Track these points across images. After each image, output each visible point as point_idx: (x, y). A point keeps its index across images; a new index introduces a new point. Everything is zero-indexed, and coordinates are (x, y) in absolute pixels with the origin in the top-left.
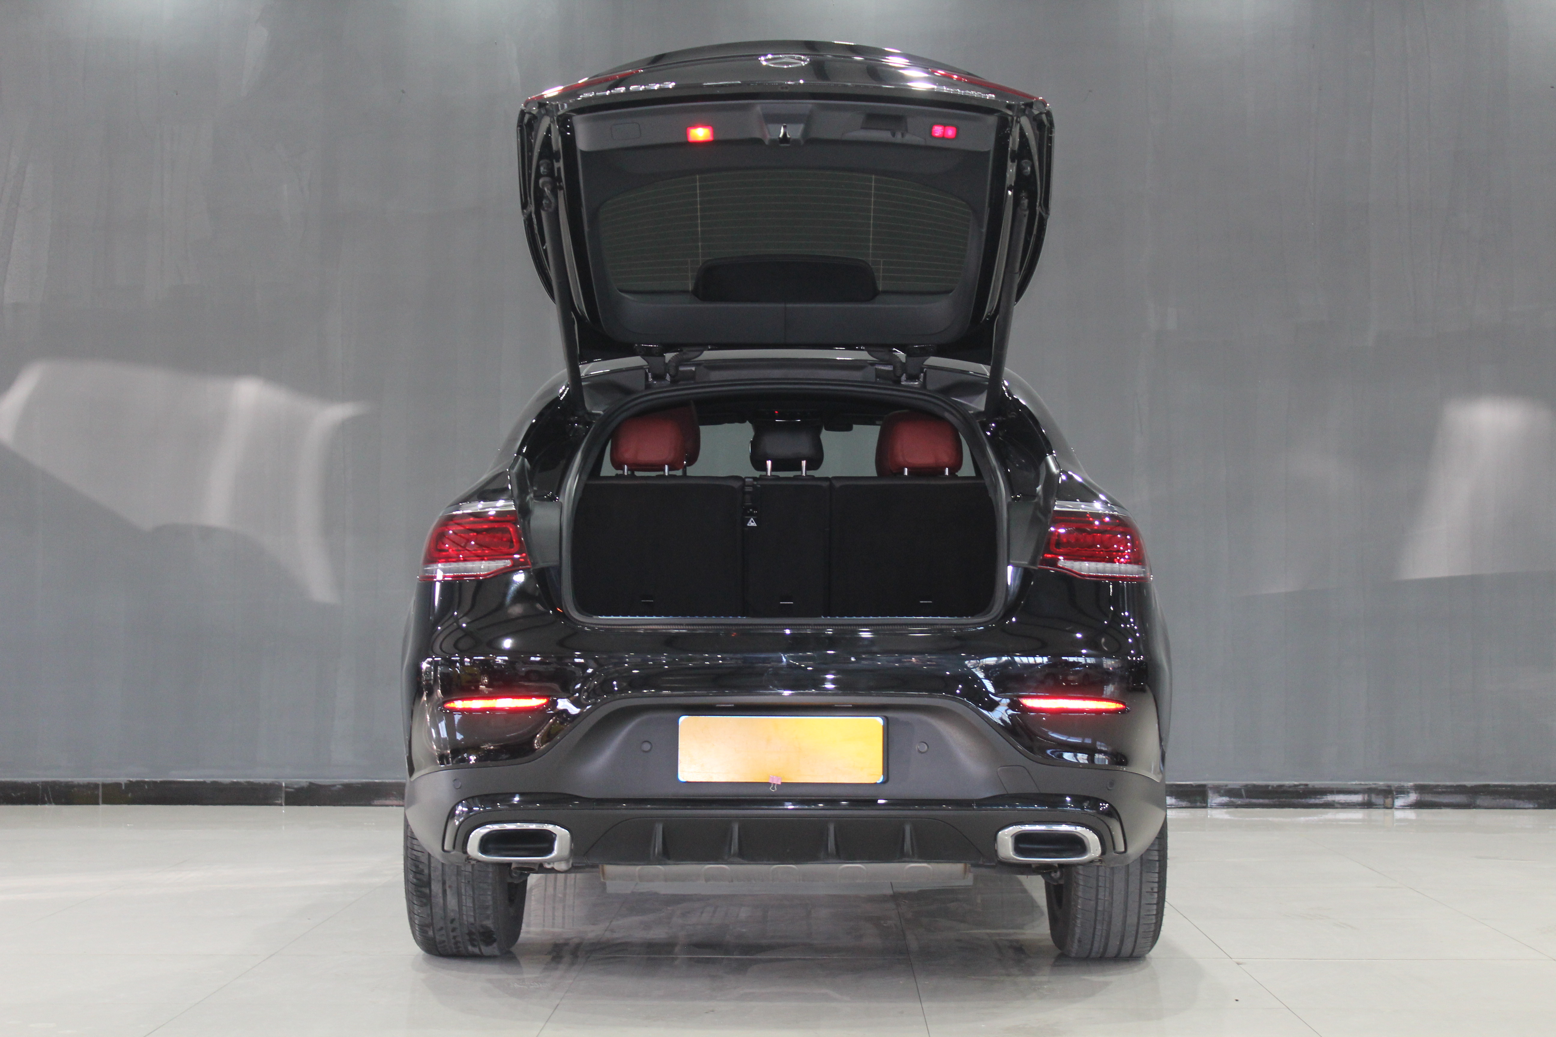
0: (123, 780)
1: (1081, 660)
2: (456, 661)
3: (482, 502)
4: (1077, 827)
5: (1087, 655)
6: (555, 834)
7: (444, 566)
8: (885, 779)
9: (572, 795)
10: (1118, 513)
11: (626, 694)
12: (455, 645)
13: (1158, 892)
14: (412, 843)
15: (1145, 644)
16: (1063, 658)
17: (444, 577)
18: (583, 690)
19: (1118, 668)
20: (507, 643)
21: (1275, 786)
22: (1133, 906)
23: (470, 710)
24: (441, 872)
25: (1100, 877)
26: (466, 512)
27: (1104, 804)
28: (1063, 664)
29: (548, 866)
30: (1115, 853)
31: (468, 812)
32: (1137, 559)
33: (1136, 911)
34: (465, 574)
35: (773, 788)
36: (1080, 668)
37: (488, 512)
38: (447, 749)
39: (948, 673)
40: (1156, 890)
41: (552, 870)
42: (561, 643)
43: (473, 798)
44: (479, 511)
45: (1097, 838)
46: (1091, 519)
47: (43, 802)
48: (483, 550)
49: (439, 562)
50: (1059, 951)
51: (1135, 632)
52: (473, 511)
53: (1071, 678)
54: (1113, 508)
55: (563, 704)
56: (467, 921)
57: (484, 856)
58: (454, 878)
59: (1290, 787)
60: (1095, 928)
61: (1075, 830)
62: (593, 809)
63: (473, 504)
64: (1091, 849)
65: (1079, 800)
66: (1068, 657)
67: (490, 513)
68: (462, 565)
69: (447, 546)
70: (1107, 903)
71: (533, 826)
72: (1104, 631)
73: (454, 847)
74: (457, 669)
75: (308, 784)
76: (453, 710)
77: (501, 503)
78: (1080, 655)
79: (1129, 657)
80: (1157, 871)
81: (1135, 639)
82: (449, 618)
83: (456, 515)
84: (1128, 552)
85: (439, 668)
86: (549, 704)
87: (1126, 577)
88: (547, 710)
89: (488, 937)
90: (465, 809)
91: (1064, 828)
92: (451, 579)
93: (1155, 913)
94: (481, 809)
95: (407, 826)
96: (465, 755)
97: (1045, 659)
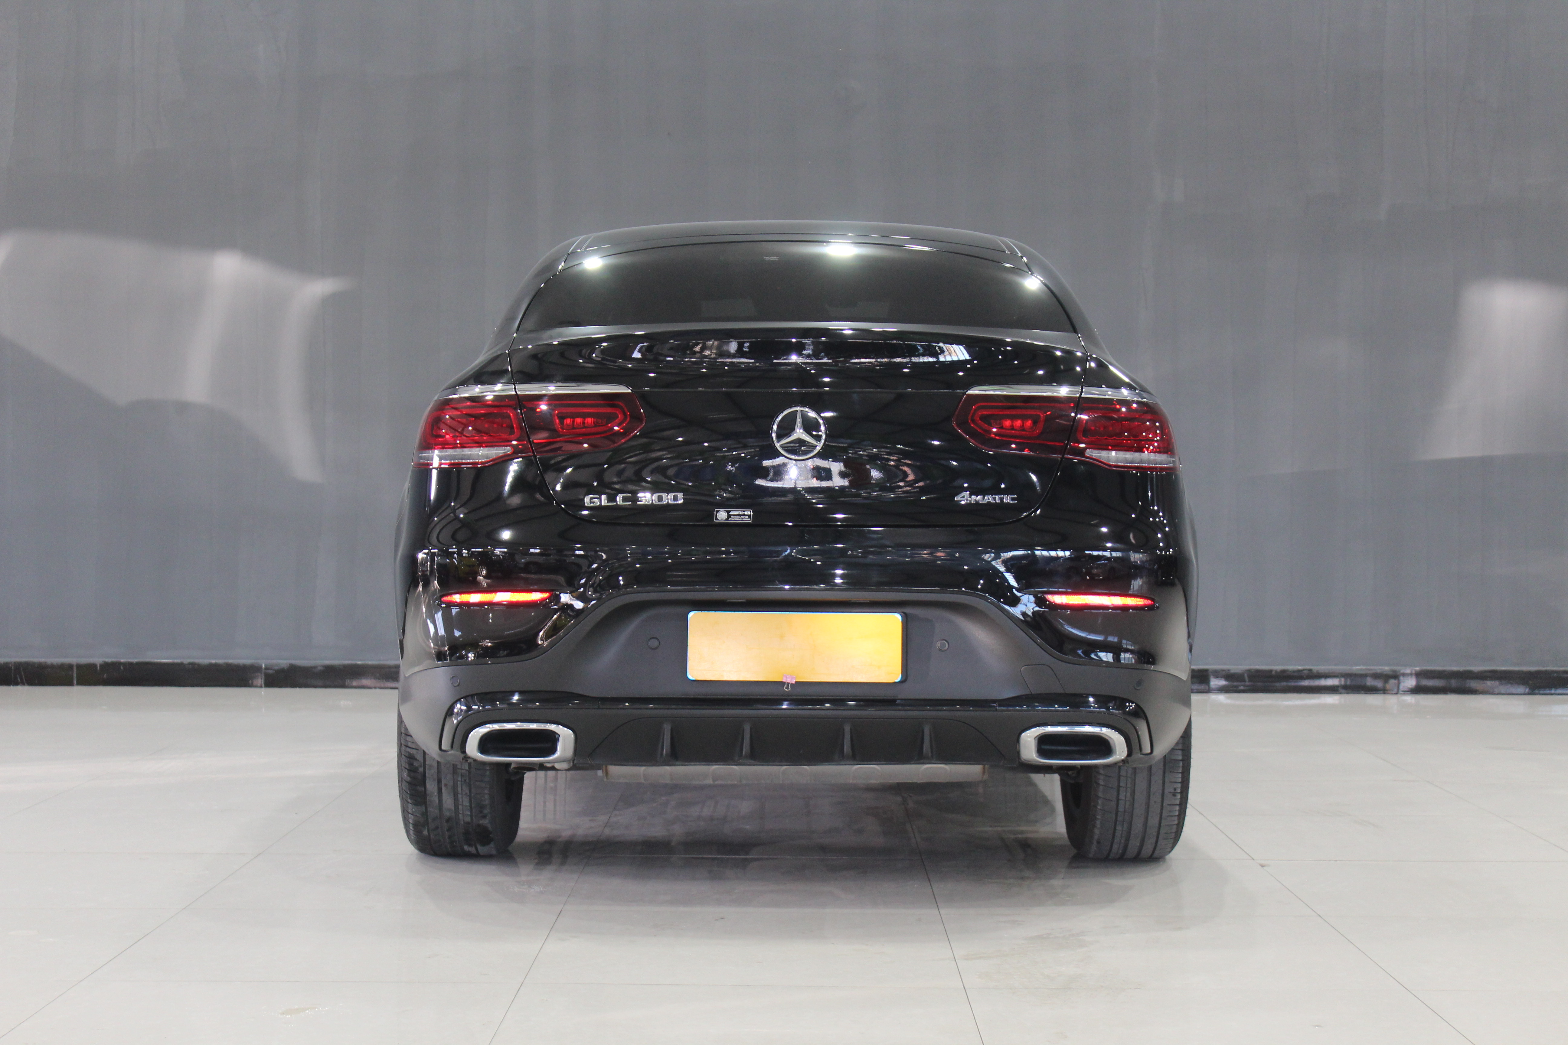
0: (98, 660)
1: (1107, 554)
2: (454, 553)
3: (479, 386)
4: (1103, 729)
5: (1112, 549)
6: (558, 734)
7: (441, 452)
8: (904, 678)
9: (574, 693)
10: (1147, 400)
11: (631, 589)
12: (453, 536)
13: (1181, 793)
14: (406, 741)
15: (1174, 539)
16: (1087, 552)
17: (441, 464)
18: (588, 586)
19: (1146, 561)
20: (506, 535)
21: (1278, 670)
22: (1155, 808)
23: (468, 604)
24: (436, 770)
25: (1121, 777)
26: (462, 395)
27: (1131, 704)
28: (1087, 558)
29: (549, 765)
30: (1141, 754)
31: (467, 711)
32: (1166, 448)
33: (1158, 811)
34: (463, 461)
35: (787, 688)
36: (1104, 561)
37: (486, 396)
38: (445, 646)
39: (966, 567)
40: (1179, 790)
41: (553, 768)
42: (562, 535)
43: (472, 696)
44: (476, 395)
45: (1124, 739)
46: (1118, 406)
47: (16, 683)
48: (482, 436)
49: (435, 449)
50: (1074, 851)
51: (1165, 526)
52: (470, 395)
53: (1095, 571)
54: (1142, 394)
55: (565, 598)
56: (464, 820)
57: (483, 756)
58: (450, 776)
59: (1294, 672)
60: (1115, 829)
61: (1100, 731)
62: (599, 708)
63: (470, 388)
64: (1117, 750)
65: (1103, 701)
66: (1092, 551)
67: (487, 398)
68: (458, 452)
69: (444, 431)
70: (1128, 803)
71: (534, 726)
72: (1131, 525)
73: (452, 747)
74: (454, 560)
75: (289, 665)
76: (450, 605)
77: (499, 387)
78: (1105, 549)
79: (1158, 551)
80: (1180, 770)
81: (1165, 534)
82: (446, 508)
83: (452, 399)
84: (1157, 440)
85: (436, 559)
86: (552, 598)
87: (1156, 468)
88: (550, 605)
89: (484, 836)
90: (464, 708)
91: (1087, 729)
92: (447, 466)
93: (1177, 813)
94: (481, 708)
95: (401, 722)
96: (464, 652)
97: (1068, 553)
